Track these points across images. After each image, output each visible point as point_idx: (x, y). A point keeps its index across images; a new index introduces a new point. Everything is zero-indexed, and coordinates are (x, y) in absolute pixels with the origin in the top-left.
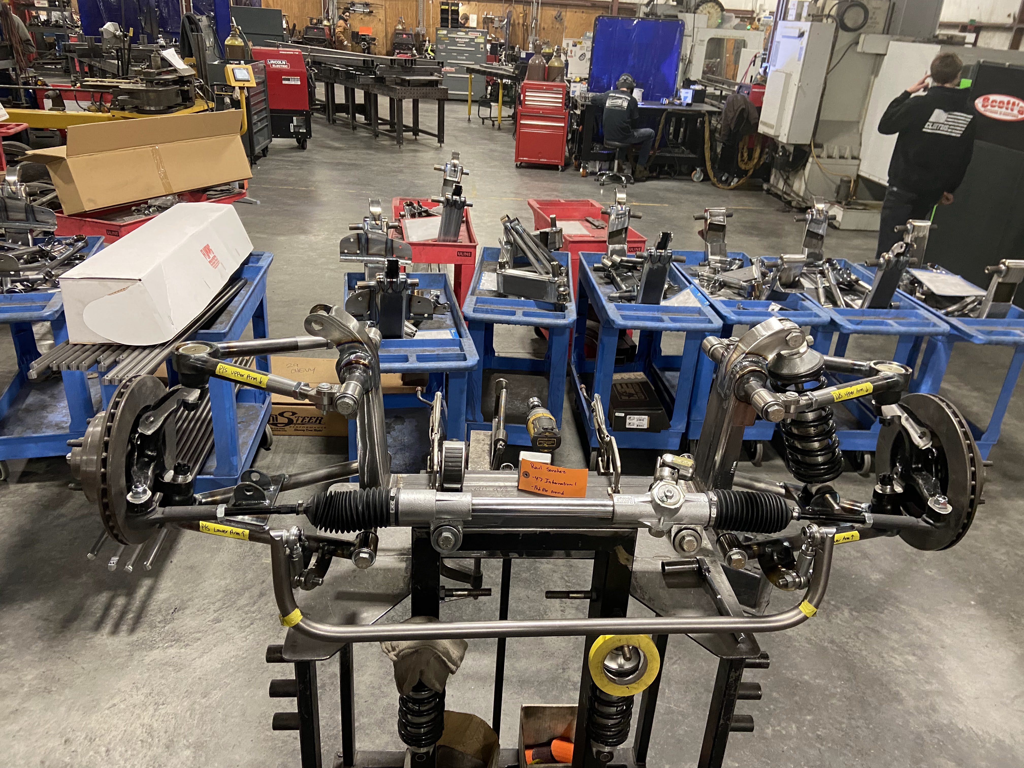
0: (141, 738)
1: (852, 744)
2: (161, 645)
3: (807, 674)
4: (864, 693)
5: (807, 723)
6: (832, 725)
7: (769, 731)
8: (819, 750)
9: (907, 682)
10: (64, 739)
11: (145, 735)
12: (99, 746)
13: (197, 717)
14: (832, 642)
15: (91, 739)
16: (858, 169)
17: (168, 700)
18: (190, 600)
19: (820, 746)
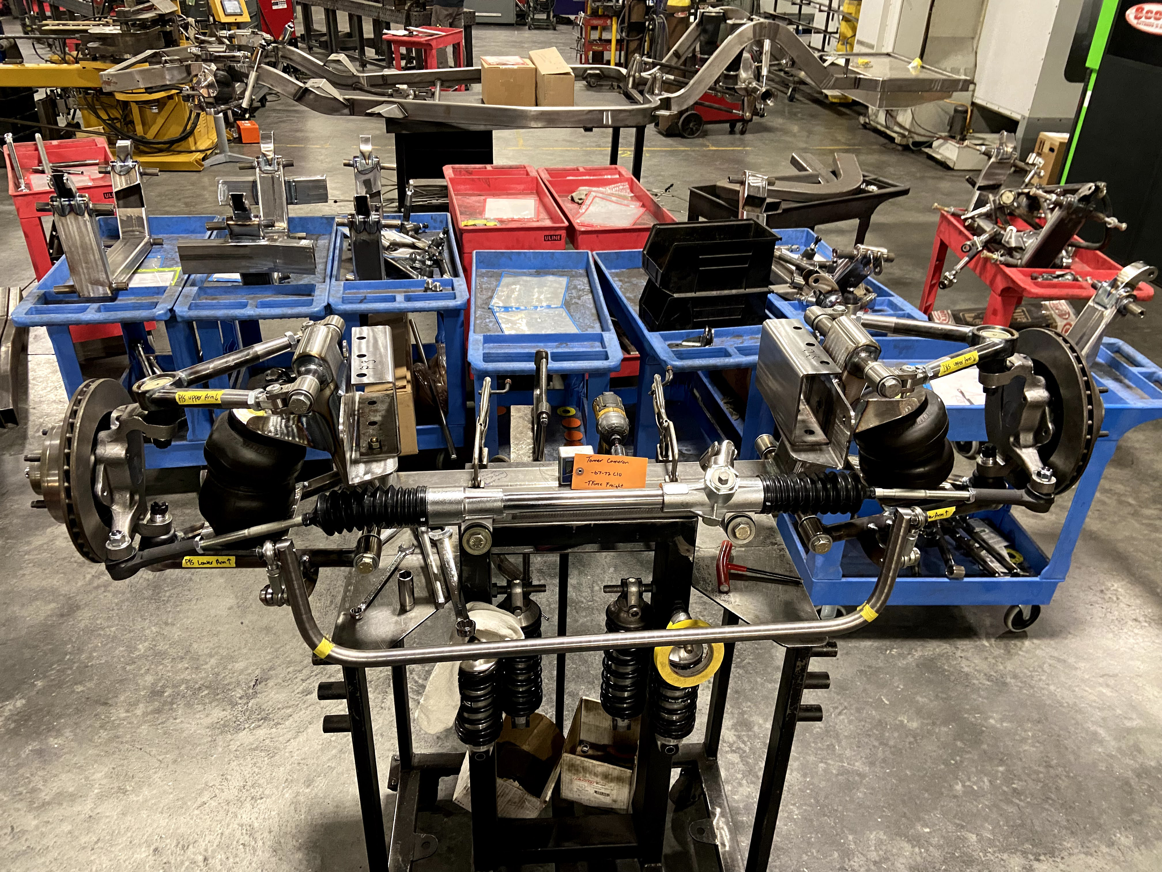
0: (241, 842)
1: (1053, 796)
2: (247, 726)
3: (992, 717)
4: (1059, 736)
5: (1000, 775)
6: (1029, 775)
7: (959, 787)
8: (1018, 805)
9: (1104, 719)
10: (152, 848)
11: (247, 838)
12: (195, 854)
13: (303, 811)
14: (1015, 677)
15: (183, 846)
16: (973, 96)
17: (267, 792)
18: (271, 669)
19: (1017, 801)
